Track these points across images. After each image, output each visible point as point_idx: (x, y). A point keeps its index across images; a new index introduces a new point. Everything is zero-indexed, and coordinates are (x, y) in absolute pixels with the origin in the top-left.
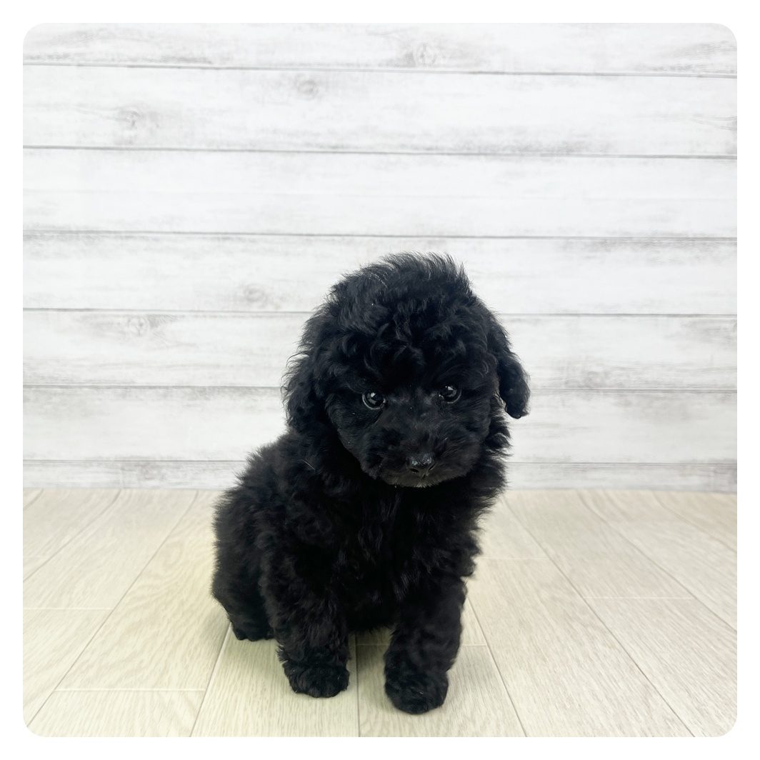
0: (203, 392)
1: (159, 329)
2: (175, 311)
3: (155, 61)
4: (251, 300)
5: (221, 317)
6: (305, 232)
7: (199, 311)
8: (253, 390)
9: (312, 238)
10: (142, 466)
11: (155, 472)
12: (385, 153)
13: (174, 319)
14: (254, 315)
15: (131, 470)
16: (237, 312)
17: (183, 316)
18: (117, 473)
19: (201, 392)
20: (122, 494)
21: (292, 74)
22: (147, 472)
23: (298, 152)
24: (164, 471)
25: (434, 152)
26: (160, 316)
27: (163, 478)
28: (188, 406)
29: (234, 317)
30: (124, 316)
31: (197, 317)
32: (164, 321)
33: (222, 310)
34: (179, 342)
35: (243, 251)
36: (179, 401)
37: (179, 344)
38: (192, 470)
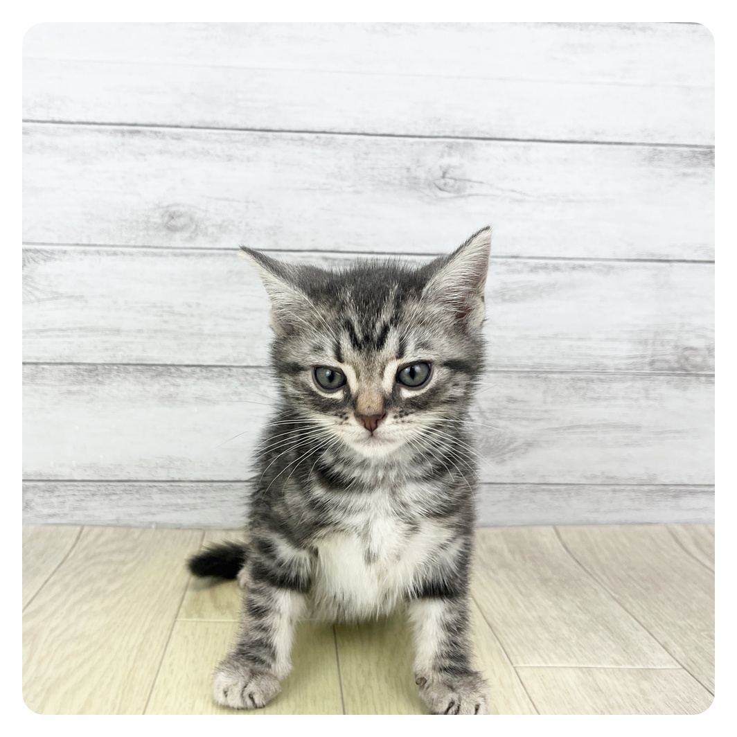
2: (52, 244)
4: (172, 229)
5: (123, 253)
6: (258, 127)
7: (89, 245)
8: (173, 370)
9: (270, 134)
13: (49, 256)
14: (177, 251)
16: (149, 247)
19: (91, 371)
28: (69, 392)
29: (145, 254)
31: (85, 253)
33: (126, 244)
34: (56, 293)
35: (161, 152)
36: (55, 385)
37: (56, 296)
38: (75, 495)
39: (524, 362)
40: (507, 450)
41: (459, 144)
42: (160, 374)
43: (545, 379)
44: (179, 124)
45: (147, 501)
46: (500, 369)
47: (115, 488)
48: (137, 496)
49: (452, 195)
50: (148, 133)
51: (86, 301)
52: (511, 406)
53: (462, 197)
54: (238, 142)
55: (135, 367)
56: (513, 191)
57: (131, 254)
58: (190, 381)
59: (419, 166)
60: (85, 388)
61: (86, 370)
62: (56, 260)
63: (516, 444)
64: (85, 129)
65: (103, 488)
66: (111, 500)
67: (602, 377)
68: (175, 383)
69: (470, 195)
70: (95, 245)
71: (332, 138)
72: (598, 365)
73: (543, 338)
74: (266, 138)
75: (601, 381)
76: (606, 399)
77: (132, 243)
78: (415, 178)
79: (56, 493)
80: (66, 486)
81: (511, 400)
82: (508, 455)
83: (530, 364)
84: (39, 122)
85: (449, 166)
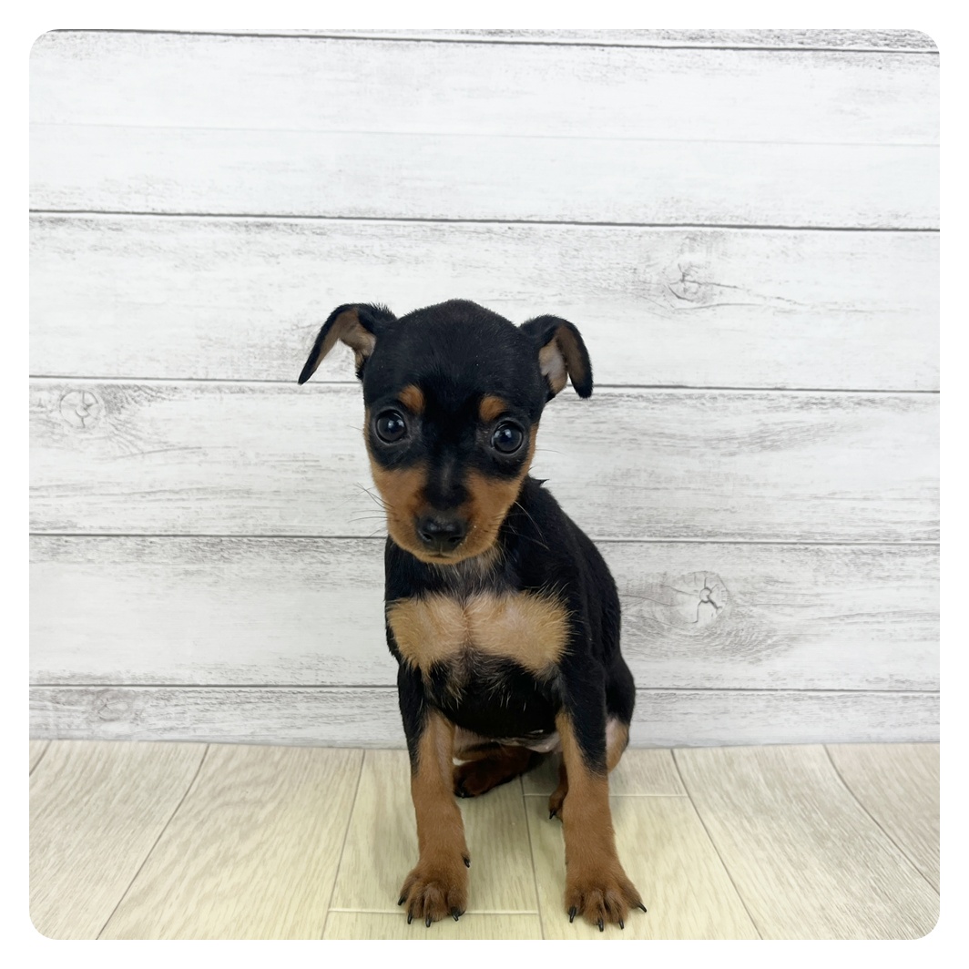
0: (217, 545)
1: (122, 417)
2: (158, 379)
5: (252, 390)
6: (429, 217)
7: (206, 380)
8: (320, 543)
10: (93, 693)
11: (121, 706)
12: (602, 46)
13: (154, 395)
15: (70, 704)
16: (286, 381)
17: (174, 390)
18: (42, 709)
19: (213, 545)
20: (52, 750)
22: (105, 706)
24: (139, 704)
25: (708, 43)
26: (124, 387)
27: (137, 718)
28: (187, 573)
30: (51, 389)
31: (202, 390)
32: (134, 400)
33: (255, 378)
34: (165, 443)
35: (299, 253)
36: (168, 564)
37: (166, 448)
38: (198, 704)
39: (789, 529)
40: (763, 646)
41: (705, 234)
42: (304, 549)
43: (817, 552)
44: (322, 214)
45: (291, 711)
46: (756, 540)
47: (248, 695)
48: (277, 705)
49: (694, 305)
50: (281, 227)
51: (205, 454)
52: (769, 587)
53: (707, 307)
54: (403, 236)
55: (271, 540)
56: (779, 298)
57: (263, 392)
58: (344, 558)
59: (649, 266)
60: (207, 567)
61: (207, 545)
62: (164, 399)
63: (775, 639)
64: (196, 222)
65: (233, 695)
66: (243, 710)
67: (894, 549)
68: (323, 559)
69: (718, 305)
70: (215, 380)
71: (530, 228)
72: (889, 533)
73: (816, 498)
74: (440, 230)
75: (893, 555)
76: (898, 578)
77: (263, 376)
78: (644, 282)
79: (174, 702)
80: (185, 692)
81: (770, 580)
82: (764, 653)
83: (798, 534)
84: (134, 213)
85: (691, 266)
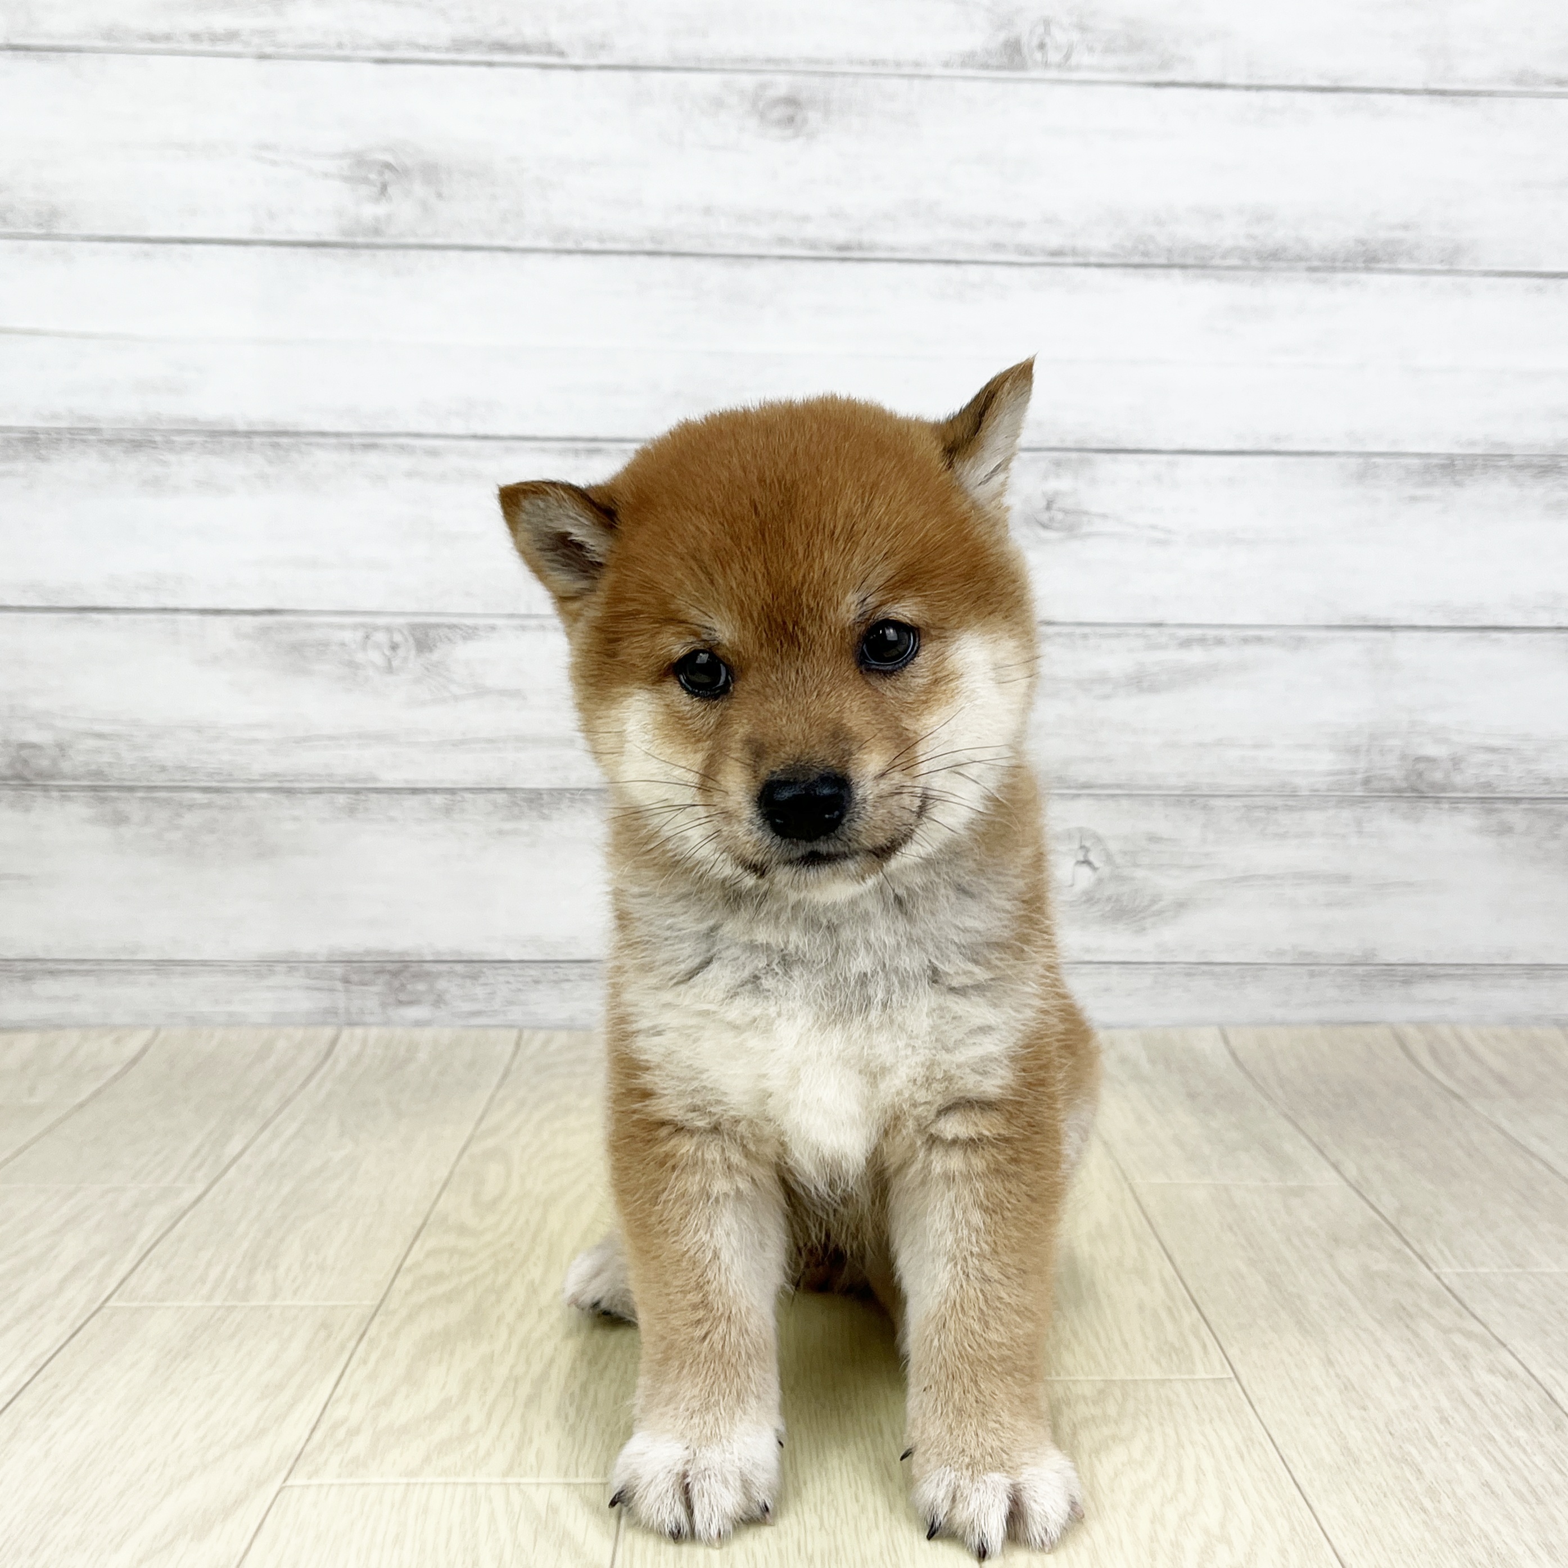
0: (536, 801)
1: (435, 656)
2: (475, 615)
3: (437, 49)
10: (390, 972)
11: (421, 987)
12: (957, 262)
13: (470, 633)
15: (364, 984)
17: (493, 628)
19: (531, 801)
20: (344, 1038)
21: (747, 81)
22: (403, 985)
23: (761, 257)
24: (442, 984)
25: (1069, 260)
26: (437, 626)
27: (439, 1001)
28: (501, 832)
30: (355, 627)
31: (523, 628)
32: (449, 640)
34: (481, 687)
36: (481, 822)
37: (481, 692)
38: (508, 982)
39: (1172, 780)
40: (1148, 913)
41: (1071, 459)
43: (1205, 807)
46: (1136, 792)
47: (568, 972)
49: (1062, 535)
51: (525, 699)
52: (1153, 847)
53: (1076, 538)
56: (1154, 527)
60: (524, 825)
61: (524, 800)
62: (480, 638)
63: (1161, 904)
65: (550, 972)
66: (561, 989)
67: (1291, 803)
69: (1090, 535)
72: (1283, 785)
73: (1201, 745)
75: (1290, 809)
76: (1297, 836)
79: (482, 980)
80: (496, 969)
81: (1153, 838)
82: (1150, 920)
83: (1181, 784)
85: (1057, 494)
